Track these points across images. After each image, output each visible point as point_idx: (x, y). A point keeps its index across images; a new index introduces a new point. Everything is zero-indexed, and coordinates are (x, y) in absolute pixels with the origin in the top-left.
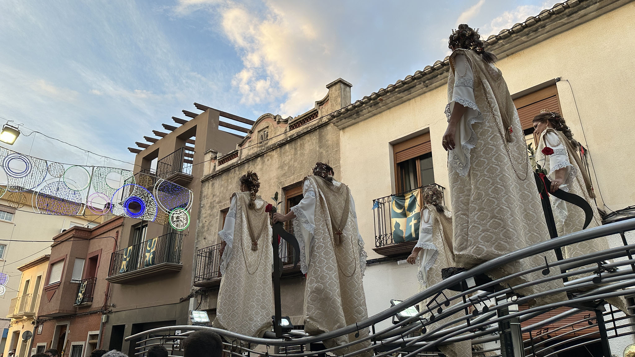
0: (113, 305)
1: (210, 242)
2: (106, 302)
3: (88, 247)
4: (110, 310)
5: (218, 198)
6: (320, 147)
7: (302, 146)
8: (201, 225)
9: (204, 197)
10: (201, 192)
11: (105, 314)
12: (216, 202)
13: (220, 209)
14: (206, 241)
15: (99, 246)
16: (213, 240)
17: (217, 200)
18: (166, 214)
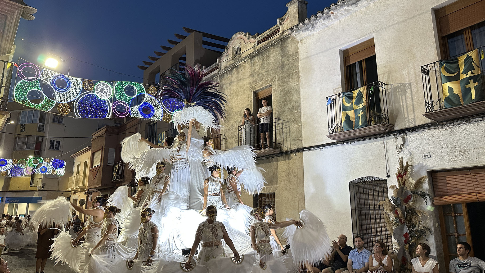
6: (283, 57)
7: (268, 56)
11: (133, 186)
18: (170, 115)
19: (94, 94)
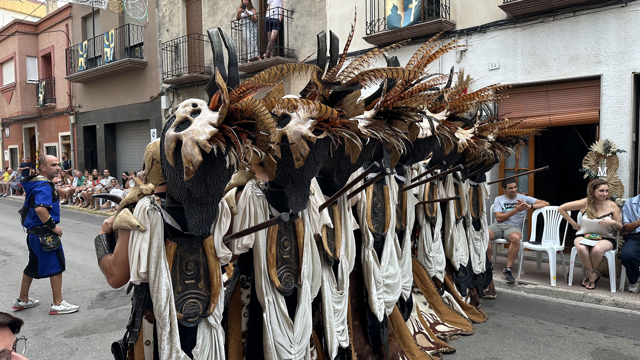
0: (79, 105)
1: (174, 35)
2: (71, 103)
3: (37, 43)
4: (76, 110)
8: (161, 14)
11: (72, 115)
14: (170, 33)
15: (49, 42)
16: (177, 32)
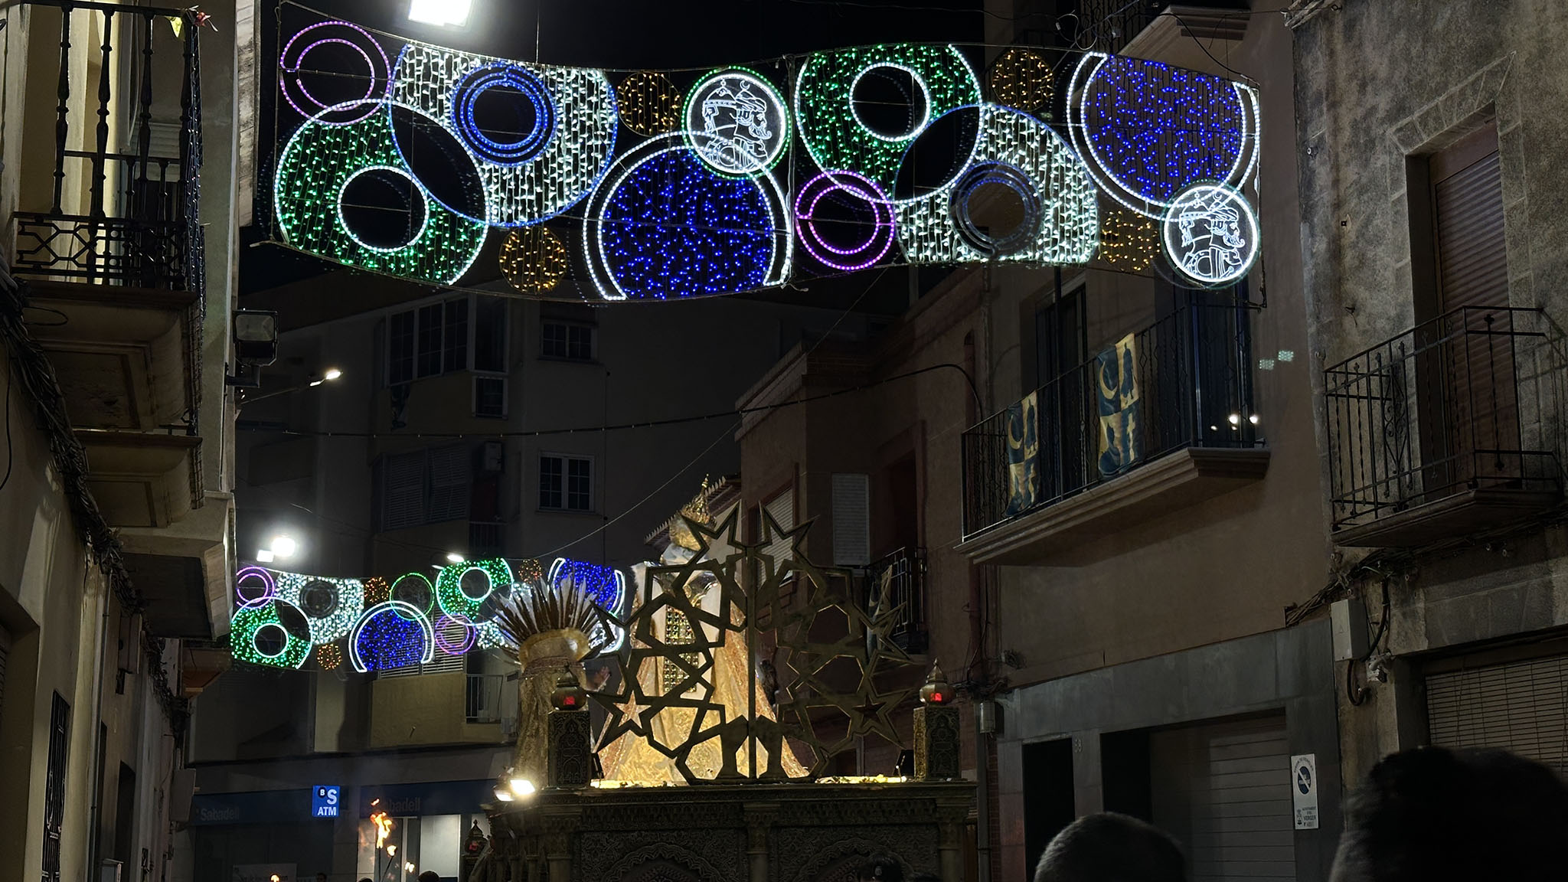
0: (1009, 656)
1: (1381, 324)
2: (979, 649)
4: (999, 678)
5: (1390, 94)
8: (1321, 245)
9: (1318, 101)
10: (1299, 81)
11: (985, 697)
12: (1381, 114)
13: (1406, 144)
14: (1362, 319)
16: (1393, 313)
17: (1383, 102)
18: (1146, 219)
19: (686, 152)
